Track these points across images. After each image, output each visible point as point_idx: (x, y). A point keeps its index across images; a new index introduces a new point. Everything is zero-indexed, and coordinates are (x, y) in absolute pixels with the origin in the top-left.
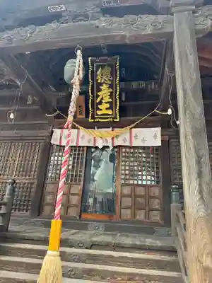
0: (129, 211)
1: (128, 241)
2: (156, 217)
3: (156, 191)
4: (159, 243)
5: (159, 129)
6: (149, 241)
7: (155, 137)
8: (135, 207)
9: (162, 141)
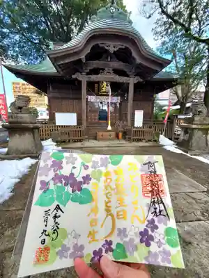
5: (120, 97)
7: (119, 100)
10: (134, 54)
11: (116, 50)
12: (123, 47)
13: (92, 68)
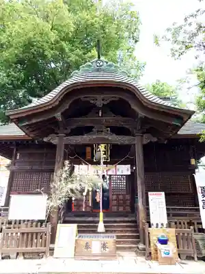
0: (116, 207)
1: (118, 219)
2: (128, 209)
3: (128, 197)
4: (130, 220)
5: (129, 166)
6: (126, 219)
7: (128, 170)
8: (119, 205)
9: (131, 172)
10: (134, 107)
11: (105, 103)
12: (117, 99)
13: (74, 127)
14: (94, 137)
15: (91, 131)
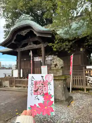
10: (35, 33)
11: (26, 33)
12: (29, 31)
14: (28, 47)
15: (28, 45)
